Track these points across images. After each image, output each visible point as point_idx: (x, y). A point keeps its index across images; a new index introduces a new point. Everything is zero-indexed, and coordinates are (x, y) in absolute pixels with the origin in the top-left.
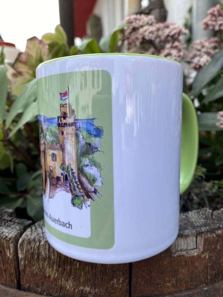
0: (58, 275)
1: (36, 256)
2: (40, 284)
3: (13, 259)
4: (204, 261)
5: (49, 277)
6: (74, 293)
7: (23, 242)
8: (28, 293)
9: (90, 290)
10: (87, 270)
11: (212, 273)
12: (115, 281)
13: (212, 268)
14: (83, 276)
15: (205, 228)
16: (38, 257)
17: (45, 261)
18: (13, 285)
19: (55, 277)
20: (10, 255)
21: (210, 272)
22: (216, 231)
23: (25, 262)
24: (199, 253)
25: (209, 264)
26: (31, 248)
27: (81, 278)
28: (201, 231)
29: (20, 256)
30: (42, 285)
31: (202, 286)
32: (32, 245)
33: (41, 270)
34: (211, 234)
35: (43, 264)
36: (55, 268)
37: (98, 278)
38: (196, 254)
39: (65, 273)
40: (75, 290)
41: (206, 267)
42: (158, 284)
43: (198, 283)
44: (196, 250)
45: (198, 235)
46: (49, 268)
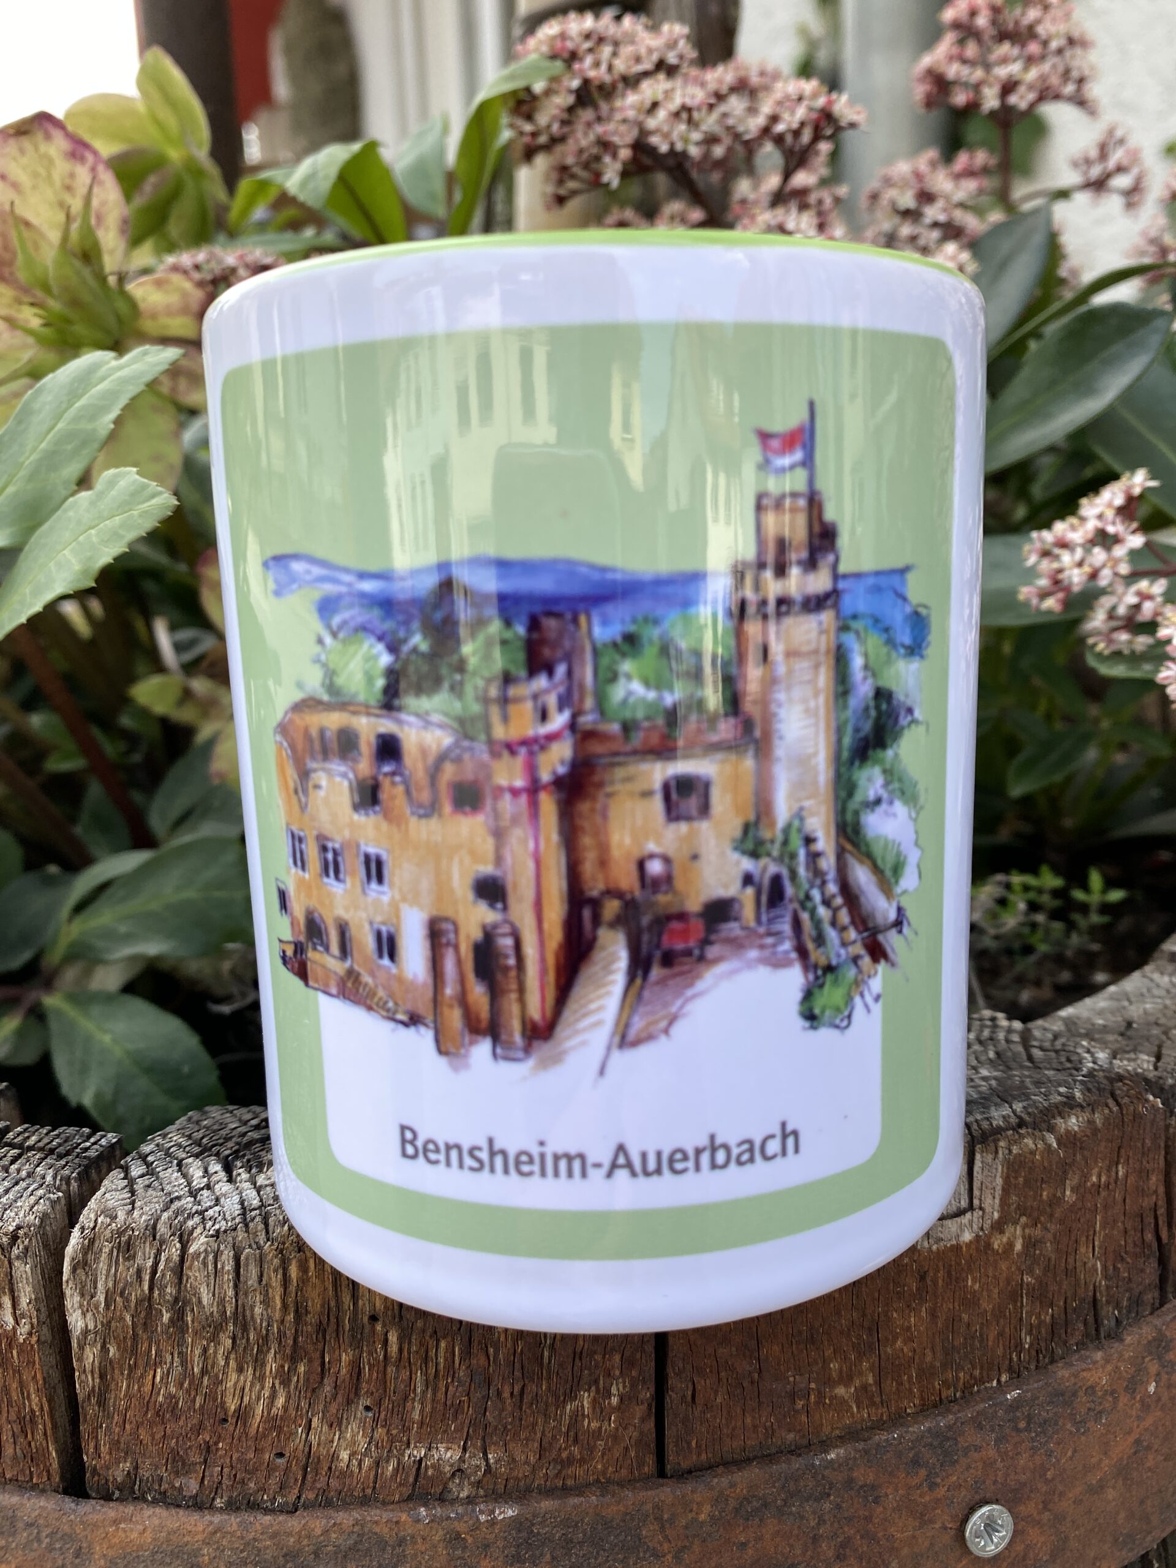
0: (288, 1398)
1: (166, 1317)
2: (195, 1457)
3: (34, 1339)
4: (1003, 1266)
5: (243, 1415)
6: (375, 1482)
7: (89, 1246)
8: (130, 1509)
9: (462, 1460)
10: (441, 1360)
11: (1038, 1316)
12: (586, 1400)
13: (1040, 1294)
14: (424, 1392)
15: (1006, 1110)
16: (178, 1318)
17: (214, 1339)
18: (39, 1476)
19: (274, 1411)
20: (17, 1323)
21: (1030, 1314)
22: (1059, 1121)
23: (104, 1349)
24: (982, 1229)
25: (1027, 1279)
26: (139, 1272)
27: (409, 1404)
28: (991, 1124)
29: (76, 1321)
30: (205, 1461)
31: (995, 1383)
32: (139, 1260)
33: (196, 1386)
34: (1037, 1133)
35: (205, 1350)
36: (271, 1365)
37: (499, 1394)
38: (967, 1237)
39: (328, 1388)
40: (383, 1464)
41: (1014, 1296)
42: (793, 1396)
43: (977, 1373)
44: (968, 1215)
45: (978, 1147)
46: (240, 1370)
